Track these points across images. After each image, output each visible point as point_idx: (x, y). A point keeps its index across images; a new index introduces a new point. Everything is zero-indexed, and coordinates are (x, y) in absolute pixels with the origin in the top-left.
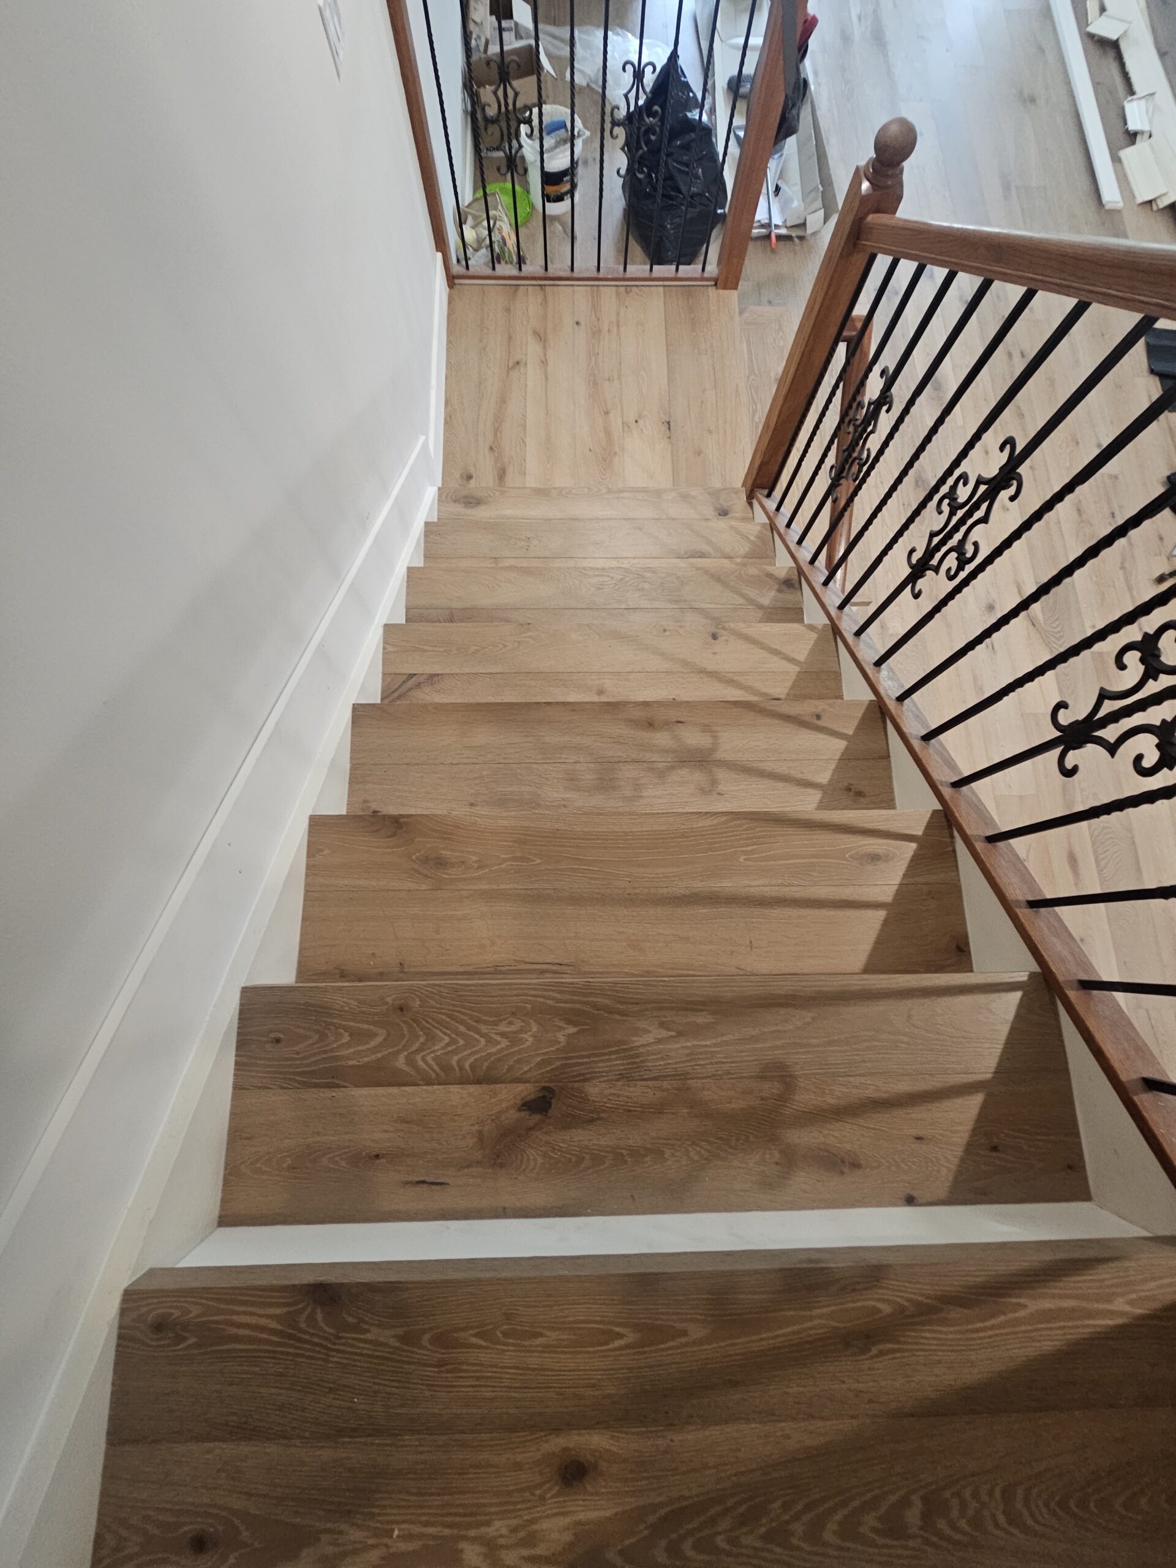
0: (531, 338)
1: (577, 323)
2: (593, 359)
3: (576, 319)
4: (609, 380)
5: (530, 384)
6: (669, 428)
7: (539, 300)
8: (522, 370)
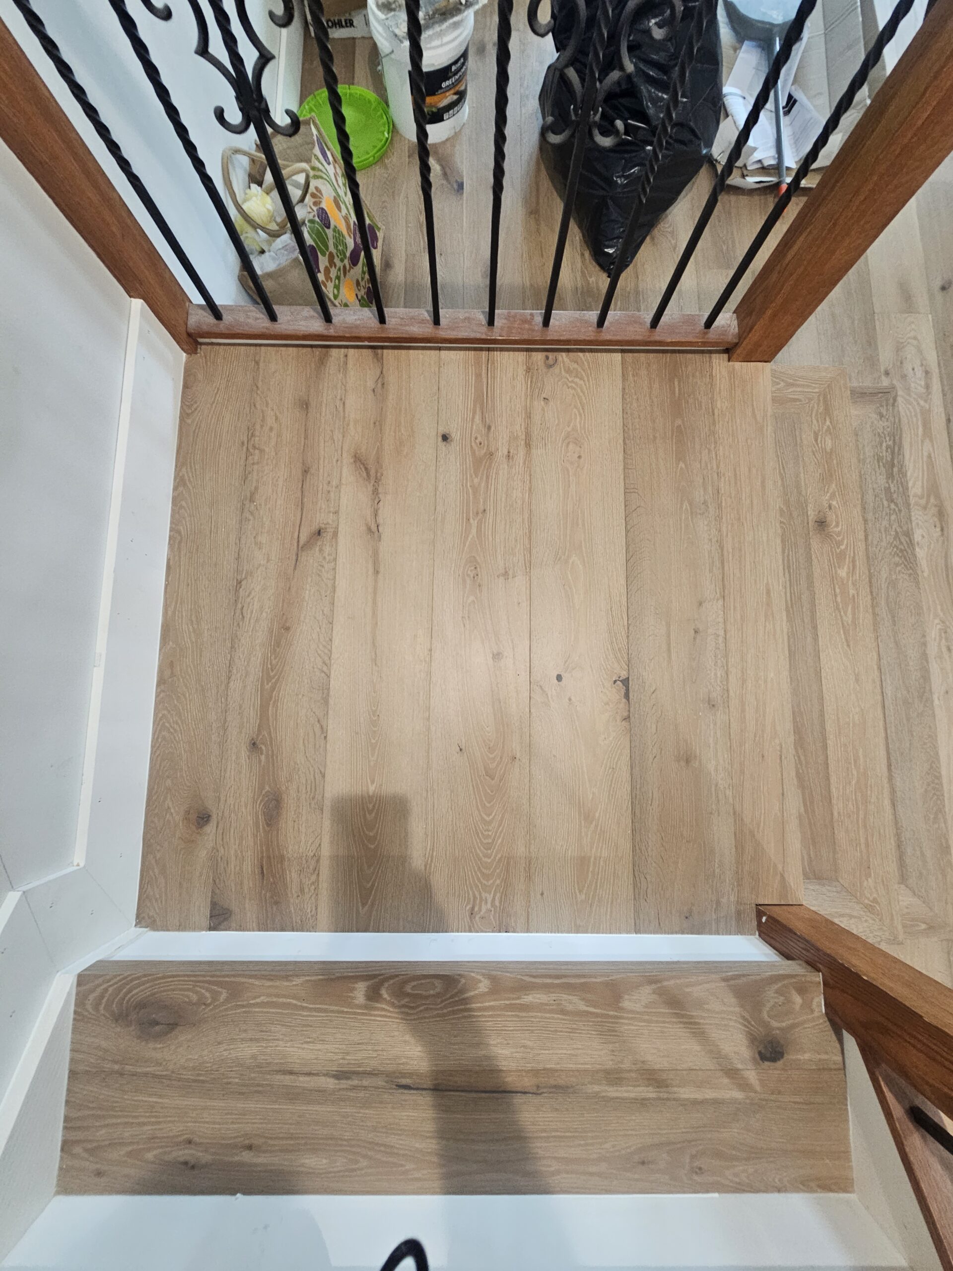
0: (348, 474)
1: (445, 438)
2: (474, 523)
3: (442, 430)
4: (506, 574)
5: (342, 584)
6: (627, 696)
7: (370, 384)
8: (327, 549)
